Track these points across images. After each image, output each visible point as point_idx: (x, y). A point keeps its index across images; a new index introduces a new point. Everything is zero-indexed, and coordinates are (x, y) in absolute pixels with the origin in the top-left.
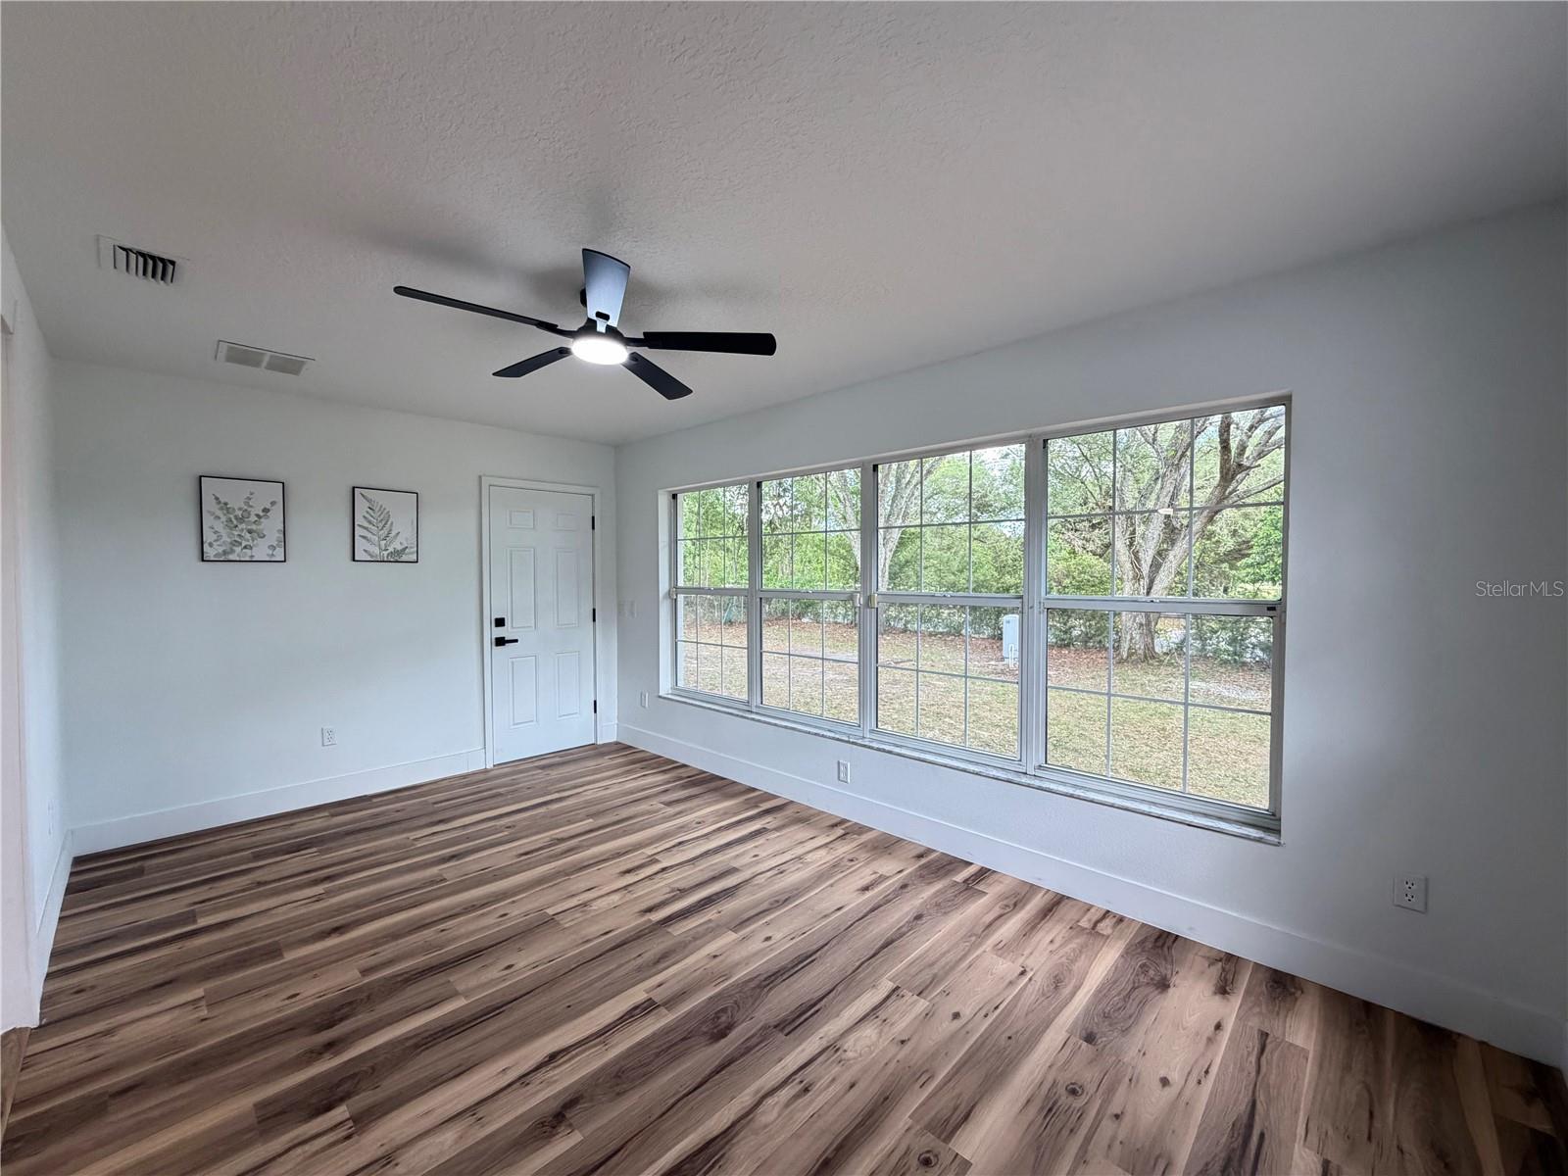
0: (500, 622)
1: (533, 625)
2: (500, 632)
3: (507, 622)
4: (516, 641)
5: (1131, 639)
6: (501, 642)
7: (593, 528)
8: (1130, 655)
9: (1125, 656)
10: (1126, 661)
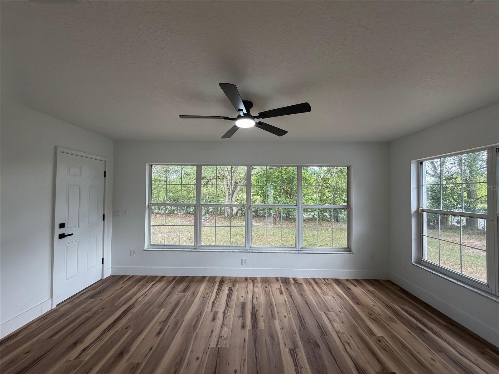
0: (62, 226)
1: (78, 225)
2: (62, 231)
3: (66, 225)
4: (72, 234)
5: (228, 212)
6: (62, 236)
7: (105, 176)
8: (228, 216)
9: (226, 216)
10: (226, 218)
